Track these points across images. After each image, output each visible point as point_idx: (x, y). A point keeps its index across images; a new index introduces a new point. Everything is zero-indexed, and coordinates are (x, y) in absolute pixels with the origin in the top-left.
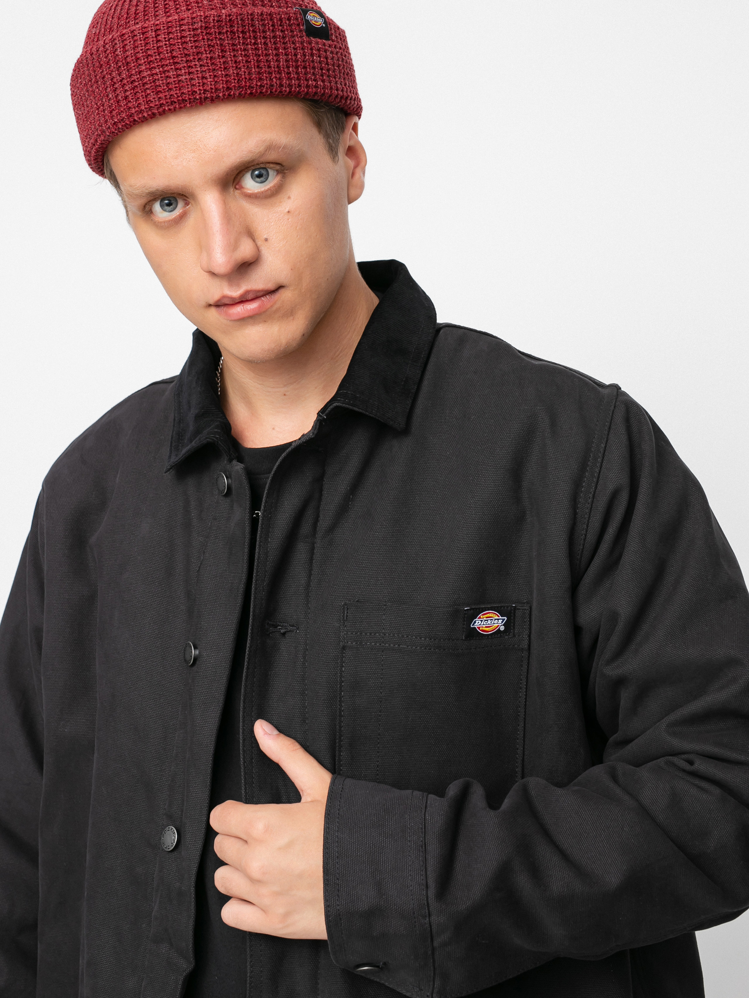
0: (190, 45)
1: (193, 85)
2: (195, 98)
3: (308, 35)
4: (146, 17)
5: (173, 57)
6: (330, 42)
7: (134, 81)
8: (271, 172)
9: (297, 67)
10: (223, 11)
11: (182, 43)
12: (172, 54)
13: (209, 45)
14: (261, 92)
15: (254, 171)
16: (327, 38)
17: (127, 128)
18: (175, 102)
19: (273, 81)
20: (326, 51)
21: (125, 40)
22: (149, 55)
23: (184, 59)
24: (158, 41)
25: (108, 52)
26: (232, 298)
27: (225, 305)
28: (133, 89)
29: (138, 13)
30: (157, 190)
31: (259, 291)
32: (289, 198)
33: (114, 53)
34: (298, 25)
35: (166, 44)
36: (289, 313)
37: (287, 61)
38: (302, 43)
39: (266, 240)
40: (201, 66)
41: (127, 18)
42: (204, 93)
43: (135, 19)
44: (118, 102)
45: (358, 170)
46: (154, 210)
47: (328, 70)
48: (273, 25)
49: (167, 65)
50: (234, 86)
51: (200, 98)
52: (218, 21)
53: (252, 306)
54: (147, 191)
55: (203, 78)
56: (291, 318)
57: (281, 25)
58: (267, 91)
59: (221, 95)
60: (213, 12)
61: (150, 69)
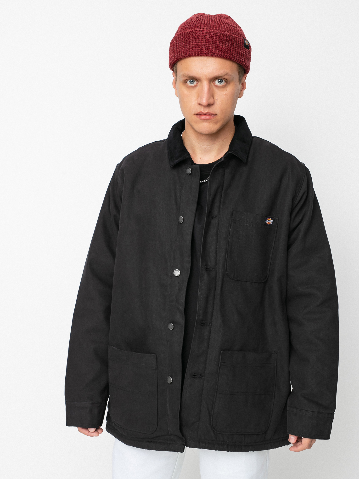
0: (214, 39)
1: (212, 50)
2: (212, 54)
3: (244, 47)
4: (203, 28)
5: (209, 41)
6: (248, 50)
7: (196, 44)
8: (223, 81)
9: (239, 54)
10: (225, 33)
11: (212, 38)
12: (209, 40)
13: (219, 41)
14: (229, 58)
15: (219, 80)
16: (248, 49)
17: (189, 56)
18: (206, 53)
19: (233, 56)
20: (247, 52)
21: (197, 32)
22: (202, 38)
23: (212, 43)
24: (206, 35)
25: (190, 34)
26: (203, 113)
27: (200, 115)
28: (195, 46)
29: (201, 26)
30: (192, 76)
31: (211, 113)
32: (226, 90)
33: (192, 35)
34: (243, 43)
35: (208, 37)
36: (216, 123)
37: (237, 52)
38: (242, 48)
39: (217, 100)
40: (216, 46)
41: (198, 26)
42: (215, 54)
43: (200, 27)
44: (189, 48)
45: (243, 90)
46: (187, 82)
47: (246, 58)
48: (237, 41)
49: (206, 43)
50: (223, 54)
51: (213, 54)
52: (223, 35)
53: (207, 117)
54: (189, 76)
55: (215, 49)
56: (216, 124)
57: (238, 42)
58: (230, 58)
59: (219, 55)
60: (223, 32)
61: (202, 42)
